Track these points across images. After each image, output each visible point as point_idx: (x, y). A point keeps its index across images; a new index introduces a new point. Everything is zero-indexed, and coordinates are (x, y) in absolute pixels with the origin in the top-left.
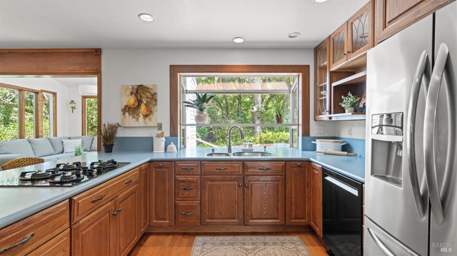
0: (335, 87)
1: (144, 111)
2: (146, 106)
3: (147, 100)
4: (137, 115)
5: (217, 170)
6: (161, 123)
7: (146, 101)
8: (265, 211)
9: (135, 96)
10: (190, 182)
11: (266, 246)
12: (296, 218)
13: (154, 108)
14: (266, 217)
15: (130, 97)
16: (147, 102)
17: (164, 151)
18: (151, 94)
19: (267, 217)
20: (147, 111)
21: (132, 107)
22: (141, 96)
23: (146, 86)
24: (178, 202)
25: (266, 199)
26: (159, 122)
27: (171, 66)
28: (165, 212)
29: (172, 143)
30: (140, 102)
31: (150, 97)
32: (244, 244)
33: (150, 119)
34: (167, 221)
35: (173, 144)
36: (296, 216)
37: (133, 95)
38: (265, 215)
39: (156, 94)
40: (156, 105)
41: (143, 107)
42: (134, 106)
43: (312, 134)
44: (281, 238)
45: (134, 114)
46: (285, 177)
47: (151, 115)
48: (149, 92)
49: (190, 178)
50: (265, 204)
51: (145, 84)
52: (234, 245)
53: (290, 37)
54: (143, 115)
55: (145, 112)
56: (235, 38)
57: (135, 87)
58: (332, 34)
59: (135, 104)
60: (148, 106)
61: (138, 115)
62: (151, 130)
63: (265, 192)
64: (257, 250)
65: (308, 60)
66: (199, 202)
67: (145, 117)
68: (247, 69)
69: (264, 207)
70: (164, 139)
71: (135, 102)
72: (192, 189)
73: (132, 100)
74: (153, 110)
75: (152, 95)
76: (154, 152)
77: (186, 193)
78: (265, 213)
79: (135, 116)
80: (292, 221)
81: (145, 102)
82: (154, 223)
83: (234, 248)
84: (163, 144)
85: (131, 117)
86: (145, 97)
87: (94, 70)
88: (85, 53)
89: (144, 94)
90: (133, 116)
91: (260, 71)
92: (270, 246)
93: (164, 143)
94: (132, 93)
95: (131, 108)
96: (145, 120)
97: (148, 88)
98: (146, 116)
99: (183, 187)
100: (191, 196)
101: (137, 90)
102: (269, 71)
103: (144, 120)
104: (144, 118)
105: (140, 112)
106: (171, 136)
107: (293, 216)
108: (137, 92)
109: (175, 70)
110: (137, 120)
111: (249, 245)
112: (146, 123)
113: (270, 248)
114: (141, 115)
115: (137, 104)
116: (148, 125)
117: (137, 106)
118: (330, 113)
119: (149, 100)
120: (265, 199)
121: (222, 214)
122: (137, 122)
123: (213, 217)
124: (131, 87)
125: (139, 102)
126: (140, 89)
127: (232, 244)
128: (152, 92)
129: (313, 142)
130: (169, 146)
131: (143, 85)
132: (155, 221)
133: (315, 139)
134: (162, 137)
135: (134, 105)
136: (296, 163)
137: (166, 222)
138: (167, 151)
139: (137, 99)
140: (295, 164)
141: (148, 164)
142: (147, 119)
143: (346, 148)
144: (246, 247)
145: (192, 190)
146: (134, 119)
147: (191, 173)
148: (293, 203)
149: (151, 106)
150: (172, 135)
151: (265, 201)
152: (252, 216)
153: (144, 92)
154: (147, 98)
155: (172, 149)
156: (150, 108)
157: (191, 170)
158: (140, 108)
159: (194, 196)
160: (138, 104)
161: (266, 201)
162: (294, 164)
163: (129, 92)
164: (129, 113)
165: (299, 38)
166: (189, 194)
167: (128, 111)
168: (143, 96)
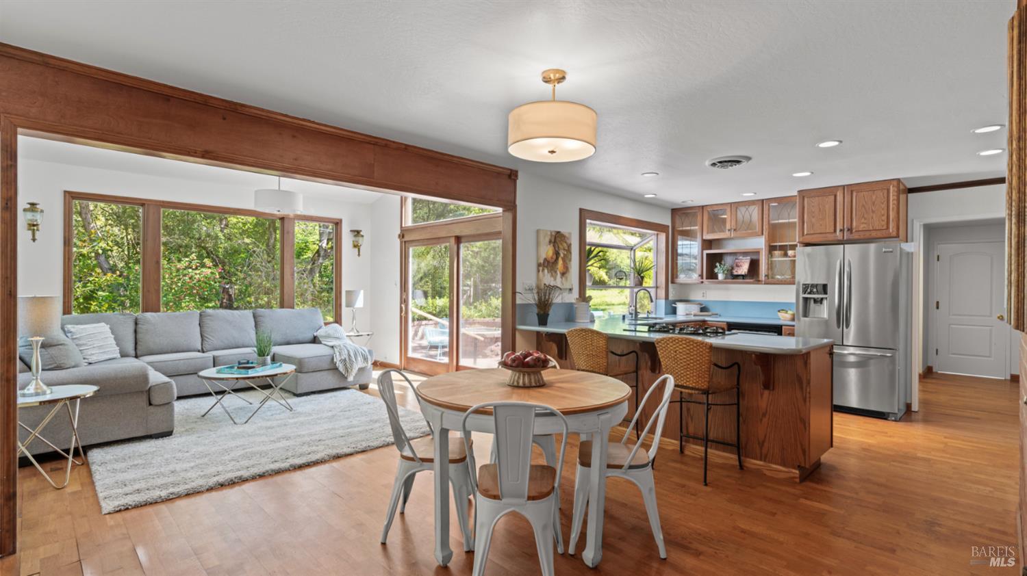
0: (707, 254)
3: (564, 252)
9: (554, 246)
15: (549, 246)
16: (564, 255)
18: (568, 245)
20: (564, 268)
22: (558, 247)
23: (563, 233)
27: (580, 210)
31: (567, 248)
33: (567, 278)
37: (551, 245)
39: (570, 244)
40: (570, 259)
41: (560, 262)
42: (553, 260)
43: (671, 298)
45: (552, 271)
47: (567, 273)
48: (566, 242)
54: (561, 273)
55: (562, 268)
57: (553, 234)
58: (707, 206)
60: (565, 261)
61: (556, 272)
65: (666, 220)
67: (562, 276)
71: (553, 254)
73: (550, 252)
74: (569, 266)
79: (554, 274)
81: (562, 255)
85: (549, 275)
86: (563, 248)
89: (561, 244)
90: (552, 273)
94: (550, 242)
95: (549, 262)
97: (565, 237)
98: (563, 274)
101: (555, 238)
103: (561, 280)
104: (561, 278)
105: (558, 268)
108: (555, 242)
109: (584, 215)
110: (555, 279)
112: (563, 284)
114: (558, 272)
115: (555, 257)
116: (564, 287)
117: (555, 260)
118: (702, 278)
122: (555, 282)
124: (549, 233)
125: (556, 255)
126: (558, 237)
128: (569, 242)
129: (674, 305)
131: (560, 232)
133: (675, 302)
135: (552, 258)
139: (556, 250)
142: (564, 279)
143: (703, 309)
146: (552, 278)
149: (568, 261)
153: (562, 242)
156: (566, 263)
158: (558, 263)
163: (548, 240)
164: (548, 270)
167: (547, 267)
168: (560, 246)
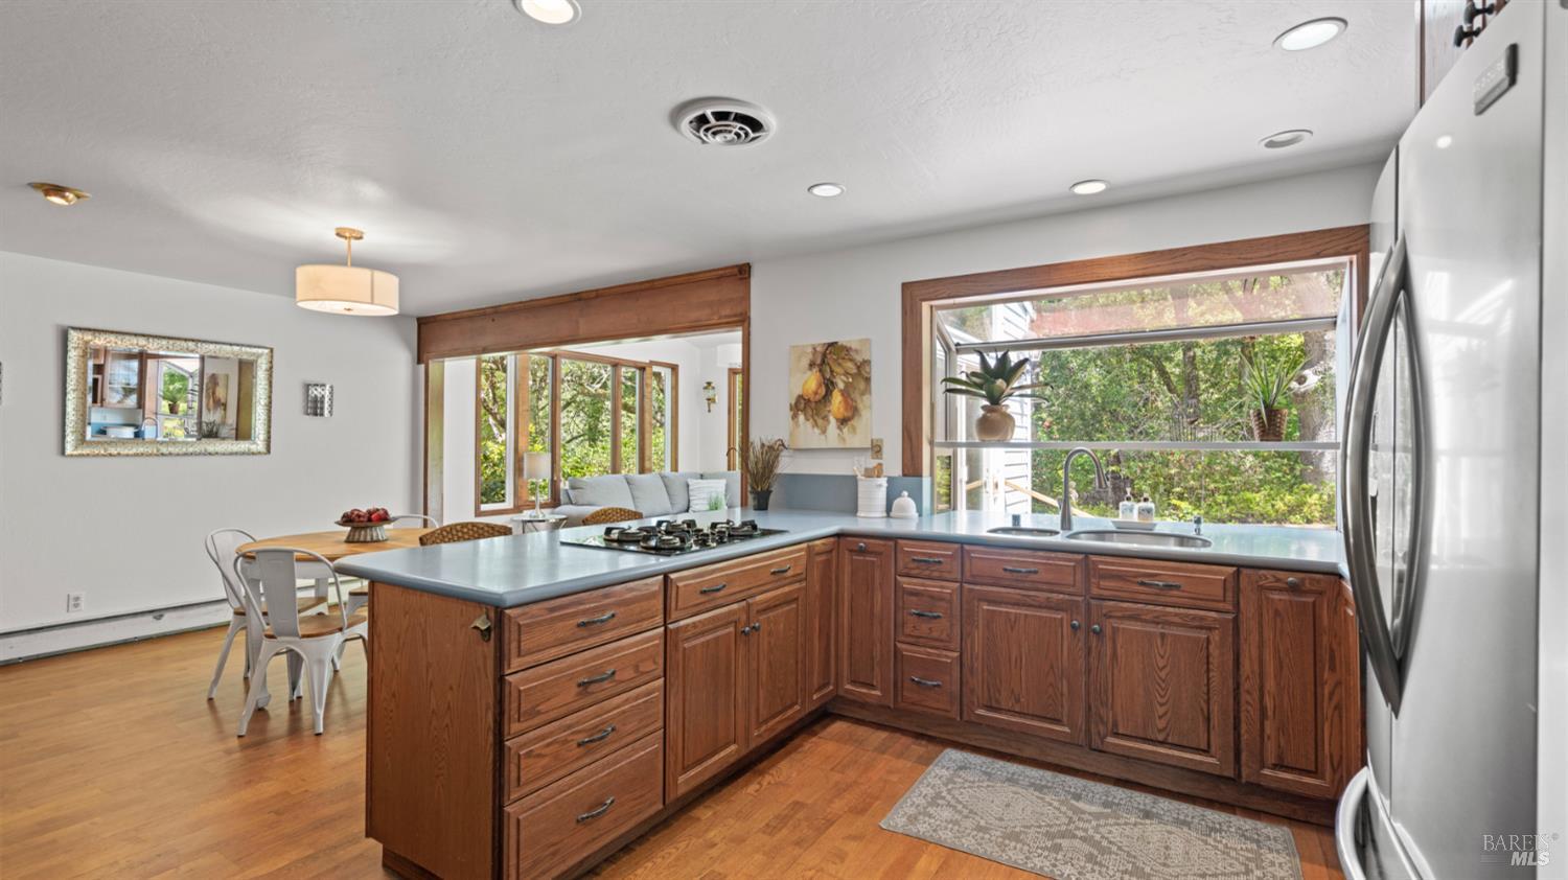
1: (839, 409)
2: (843, 395)
3: (845, 379)
4: (823, 418)
5: (1008, 575)
6: (882, 441)
7: (844, 382)
8: (1160, 717)
9: (820, 371)
10: (932, 596)
11: (1148, 821)
12: (1279, 766)
13: (862, 401)
14: (1166, 739)
15: (809, 373)
16: (847, 384)
17: (885, 514)
18: (856, 364)
19: (1170, 740)
20: (846, 409)
21: (811, 399)
22: (832, 371)
23: (845, 344)
24: (904, 646)
25: (1164, 681)
26: (876, 436)
27: (905, 286)
28: (873, 669)
29: (906, 493)
30: (829, 385)
31: (855, 371)
32: (1078, 797)
33: (854, 429)
34: (878, 693)
35: (909, 496)
36: (1280, 757)
37: (814, 370)
38: (1160, 731)
39: (867, 362)
40: (867, 390)
41: (837, 399)
42: (818, 397)
44: (1214, 816)
45: (816, 418)
46: (1236, 621)
47: (856, 418)
48: (851, 360)
49: (934, 587)
50: (1162, 697)
51: (843, 339)
52: (1045, 790)
53: (1271, 144)
54: (837, 420)
55: (842, 410)
56: (1075, 185)
57: (819, 349)
59: (819, 391)
60: (849, 395)
61: (825, 418)
62: (856, 458)
63: (1162, 657)
64: (1111, 821)
66: (956, 654)
67: (842, 424)
68: (1134, 268)
69: (1158, 707)
70: (883, 481)
71: (819, 386)
72: (939, 617)
73: (811, 382)
74: (860, 406)
75: (858, 368)
76: (859, 514)
77: (924, 628)
78: (1161, 724)
79: (820, 421)
80: (1266, 772)
81: (841, 385)
82: (847, 691)
83: (1042, 799)
84: (882, 495)
85: (809, 424)
86: (842, 371)
87: (735, 316)
88: (720, 278)
89: (839, 364)
90: (815, 421)
91: (1179, 266)
92: (1159, 823)
93: (885, 493)
94: (812, 365)
95: (809, 400)
96: (841, 430)
97: (848, 350)
98: (843, 422)
99: (916, 609)
100: (935, 634)
101: (824, 355)
102: (1216, 264)
103: (838, 431)
104: (839, 428)
105: (829, 411)
106: (904, 475)
107: (1271, 758)
108: (823, 362)
109: (914, 295)
110: (824, 432)
111: (1092, 803)
112: (844, 440)
113: (1159, 829)
114: (832, 420)
115: (823, 391)
116: (848, 446)
117: (824, 397)
119: (850, 380)
120: (1160, 681)
121: (1022, 700)
122: (823, 437)
123: (994, 705)
124: (810, 350)
125: (827, 386)
126: (830, 353)
127: (1040, 788)
128: (859, 359)
130: (896, 502)
131: (836, 343)
132: (848, 687)
134: (878, 476)
135: (816, 393)
136: (1280, 575)
137: (873, 692)
138: (892, 514)
139: (824, 378)
140: (1278, 580)
141: (832, 539)
142: (845, 430)
144: (1080, 805)
145: (938, 620)
146: (816, 430)
147: (936, 574)
148: (1270, 713)
149: (856, 395)
150: (906, 472)
151: (1160, 686)
152: (1115, 724)
153: (840, 361)
154: (847, 374)
155: (903, 508)
156: (852, 400)
157: (937, 567)
158: (830, 402)
159: (944, 637)
160: (827, 392)
161: (1163, 685)
162: (1271, 579)
163: (805, 362)
164: (805, 415)
165: (1306, 143)
166: (930, 629)
167: (804, 410)
168: (837, 369)
